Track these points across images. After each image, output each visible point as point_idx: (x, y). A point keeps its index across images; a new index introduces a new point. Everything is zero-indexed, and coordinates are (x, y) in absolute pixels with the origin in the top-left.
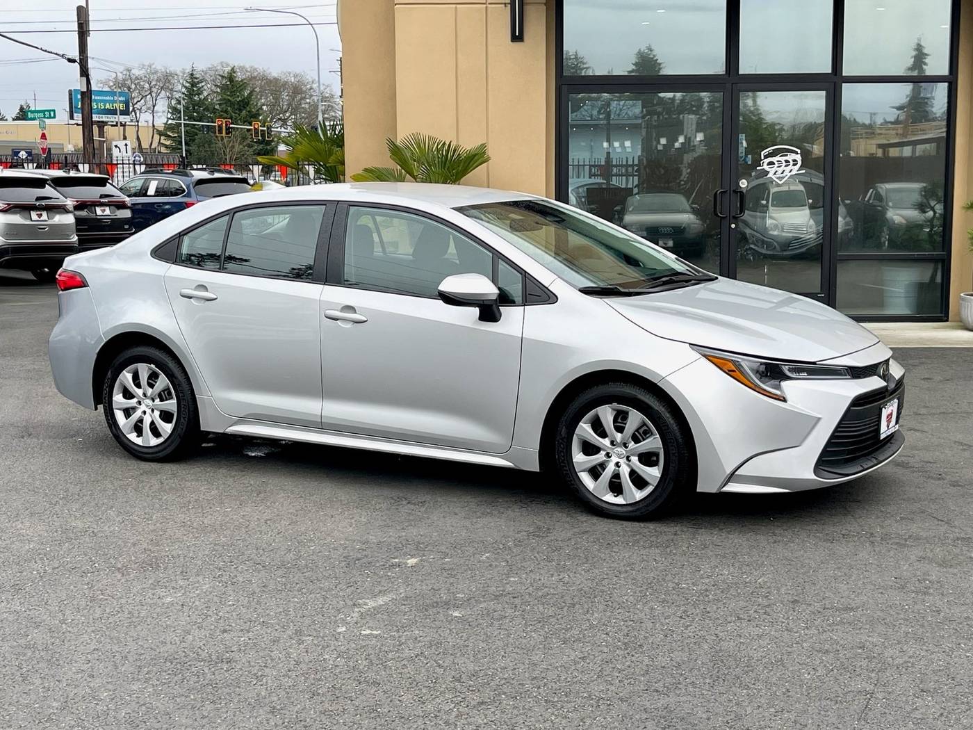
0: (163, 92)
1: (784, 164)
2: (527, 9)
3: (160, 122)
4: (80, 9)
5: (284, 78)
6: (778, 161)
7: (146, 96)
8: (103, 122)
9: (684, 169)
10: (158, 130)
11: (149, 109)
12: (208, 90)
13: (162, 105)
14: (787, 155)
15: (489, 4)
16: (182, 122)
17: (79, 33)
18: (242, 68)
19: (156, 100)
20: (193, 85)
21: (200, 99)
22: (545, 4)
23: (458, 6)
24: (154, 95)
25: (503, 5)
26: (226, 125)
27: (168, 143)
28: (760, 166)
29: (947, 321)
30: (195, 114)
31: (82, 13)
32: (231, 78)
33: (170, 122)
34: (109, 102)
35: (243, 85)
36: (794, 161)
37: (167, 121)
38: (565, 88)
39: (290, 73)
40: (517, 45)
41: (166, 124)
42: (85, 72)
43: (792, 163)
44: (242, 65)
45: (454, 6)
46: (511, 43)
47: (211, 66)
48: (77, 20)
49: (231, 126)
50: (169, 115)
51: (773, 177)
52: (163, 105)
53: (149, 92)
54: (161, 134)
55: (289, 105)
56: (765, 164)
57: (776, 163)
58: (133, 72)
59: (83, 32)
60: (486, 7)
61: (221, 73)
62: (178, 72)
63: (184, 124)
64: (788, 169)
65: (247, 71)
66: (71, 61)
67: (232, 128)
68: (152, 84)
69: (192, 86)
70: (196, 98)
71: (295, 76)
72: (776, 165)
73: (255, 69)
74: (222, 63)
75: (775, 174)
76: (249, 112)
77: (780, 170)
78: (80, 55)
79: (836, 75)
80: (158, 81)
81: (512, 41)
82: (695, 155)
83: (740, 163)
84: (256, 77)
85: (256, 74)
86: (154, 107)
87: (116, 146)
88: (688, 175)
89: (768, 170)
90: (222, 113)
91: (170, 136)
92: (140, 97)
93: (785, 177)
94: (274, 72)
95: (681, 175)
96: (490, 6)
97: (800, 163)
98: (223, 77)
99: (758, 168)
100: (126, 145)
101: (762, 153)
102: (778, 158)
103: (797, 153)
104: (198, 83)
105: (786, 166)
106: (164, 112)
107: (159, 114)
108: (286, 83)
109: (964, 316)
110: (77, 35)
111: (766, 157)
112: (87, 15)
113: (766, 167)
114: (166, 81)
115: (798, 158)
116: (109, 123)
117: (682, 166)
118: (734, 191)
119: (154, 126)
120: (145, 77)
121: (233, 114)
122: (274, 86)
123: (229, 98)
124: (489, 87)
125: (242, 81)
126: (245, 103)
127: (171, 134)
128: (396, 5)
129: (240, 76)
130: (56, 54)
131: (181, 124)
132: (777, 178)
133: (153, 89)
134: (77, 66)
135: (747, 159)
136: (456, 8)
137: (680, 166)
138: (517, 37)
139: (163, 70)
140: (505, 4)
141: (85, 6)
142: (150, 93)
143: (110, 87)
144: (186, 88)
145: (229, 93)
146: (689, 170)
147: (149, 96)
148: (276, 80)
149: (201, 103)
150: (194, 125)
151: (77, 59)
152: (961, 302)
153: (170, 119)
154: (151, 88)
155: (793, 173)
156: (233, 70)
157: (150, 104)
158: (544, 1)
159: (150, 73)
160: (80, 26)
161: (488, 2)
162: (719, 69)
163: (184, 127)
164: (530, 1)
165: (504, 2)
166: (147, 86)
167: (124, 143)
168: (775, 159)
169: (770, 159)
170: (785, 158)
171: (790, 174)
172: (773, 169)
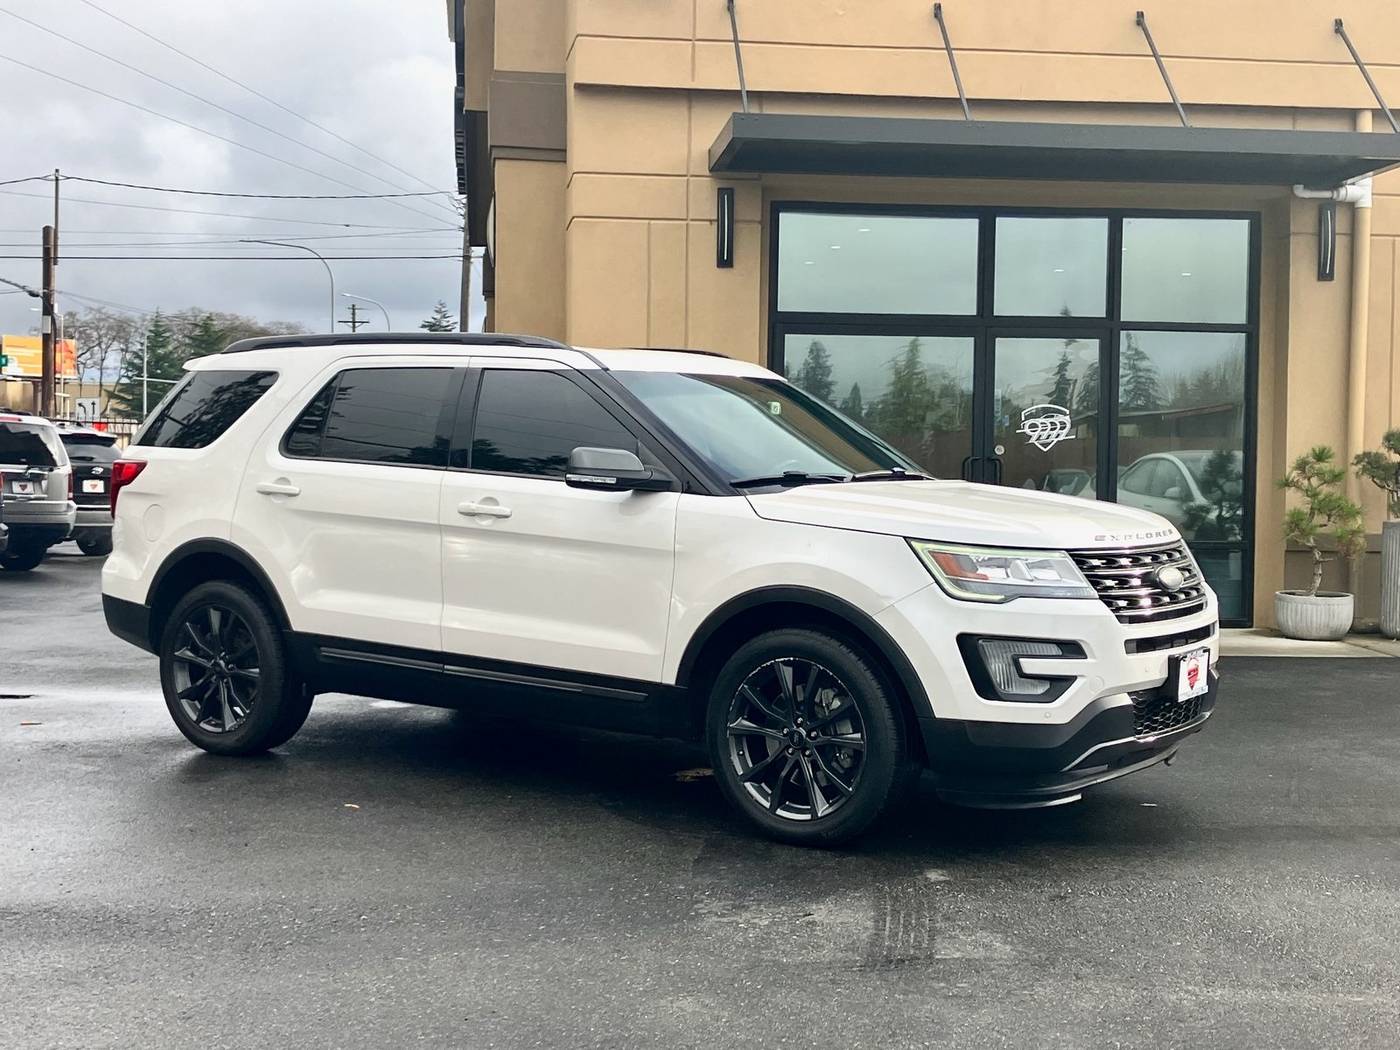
0: (115, 342)
1: (1050, 427)
2: (737, 227)
3: (110, 380)
4: (46, 230)
6: (1041, 424)
7: (94, 347)
9: (927, 431)
10: (107, 391)
11: (95, 363)
12: (177, 342)
13: (113, 359)
14: (1053, 417)
15: (692, 220)
16: (145, 379)
17: (43, 261)
18: (220, 316)
19: (106, 352)
20: (158, 334)
21: (166, 352)
22: (761, 222)
23: (653, 222)
24: (104, 346)
25: (708, 223)
27: (122, 407)
28: (1020, 429)
29: (1251, 627)
30: (159, 371)
31: (49, 236)
32: (206, 327)
33: (125, 381)
35: (222, 336)
36: (1063, 423)
37: (120, 379)
38: (779, 327)
39: (281, 324)
40: (725, 271)
41: (118, 383)
42: (48, 310)
43: (1059, 426)
44: (220, 312)
45: (647, 221)
46: (718, 269)
47: (178, 313)
48: (42, 243)
50: (123, 372)
51: (1036, 443)
52: (115, 360)
53: (97, 342)
54: (111, 395)
56: (1027, 426)
57: (1040, 426)
58: (77, 317)
59: (49, 259)
60: (687, 223)
61: (193, 321)
62: (136, 319)
63: (148, 382)
64: (1055, 433)
65: (226, 319)
66: (33, 294)
68: (101, 333)
69: (156, 335)
70: (161, 351)
71: (289, 327)
72: (1040, 429)
73: (237, 317)
74: (193, 309)
75: (1038, 439)
77: (1046, 434)
78: (44, 288)
79: (1112, 320)
80: (110, 328)
81: (718, 266)
83: (995, 424)
84: (237, 327)
85: (237, 323)
86: (103, 360)
87: (80, 405)
88: (931, 438)
89: (1031, 434)
91: (123, 398)
92: (86, 348)
93: (1050, 444)
95: (923, 438)
96: (691, 223)
97: (1068, 426)
98: (196, 325)
100: (93, 404)
101: (1023, 413)
102: (1042, 420)
103: (1065, 414)
104: (165, 331)
105: (1052, 430)
106: (115, 368)
107: (109, 371)
109: (1281, 618)
110: (42, 263)
111: (1027, 418)
112: (55, 238)
113: (1027, 431)
114: (120, 330)
115: (1067, 419)
117: (925, 425)
118: (989, 459)
119: (101, 385)
120: (93, 323)
124: (690, 323)
125: (221, 330)
127: (126, 397)
128: (573, 218)
129: (217, 325)
130: (16, 285)
131: (143, 382)
132: (1042, 445)
133: (105, 339)
134: (39, 301)
135: (1005, 420)
136: (649, 224)
137: (922, 426)
138: (725, 261)
139: (117, 316)
140: (711, 221)
141: (53, 226)
142: (99, 344)
144: (147, 338)
145: (204, 346)
146: (932, 432)
147: (97, 348)
149: (165, 357)
151: (41, 292)
152: (1276, 601)
153: (124, 376)
154: (100, 337)
155: (1061, 438)
156: (209, 318)
157: (98, 356)
158: (759, 218)
159: (99, 320)
160: (46, 251)
161: (691, 217)
162: (970, 308)
163: (148, 386)
164: (741, 218)
165: (709, 218)
166: (95, 334)
167: (91, 401)
168: (1038, 421)
169: (1032, 421)
170: (1051, 420)
171: (1056, 440)
172: (1036, 433)
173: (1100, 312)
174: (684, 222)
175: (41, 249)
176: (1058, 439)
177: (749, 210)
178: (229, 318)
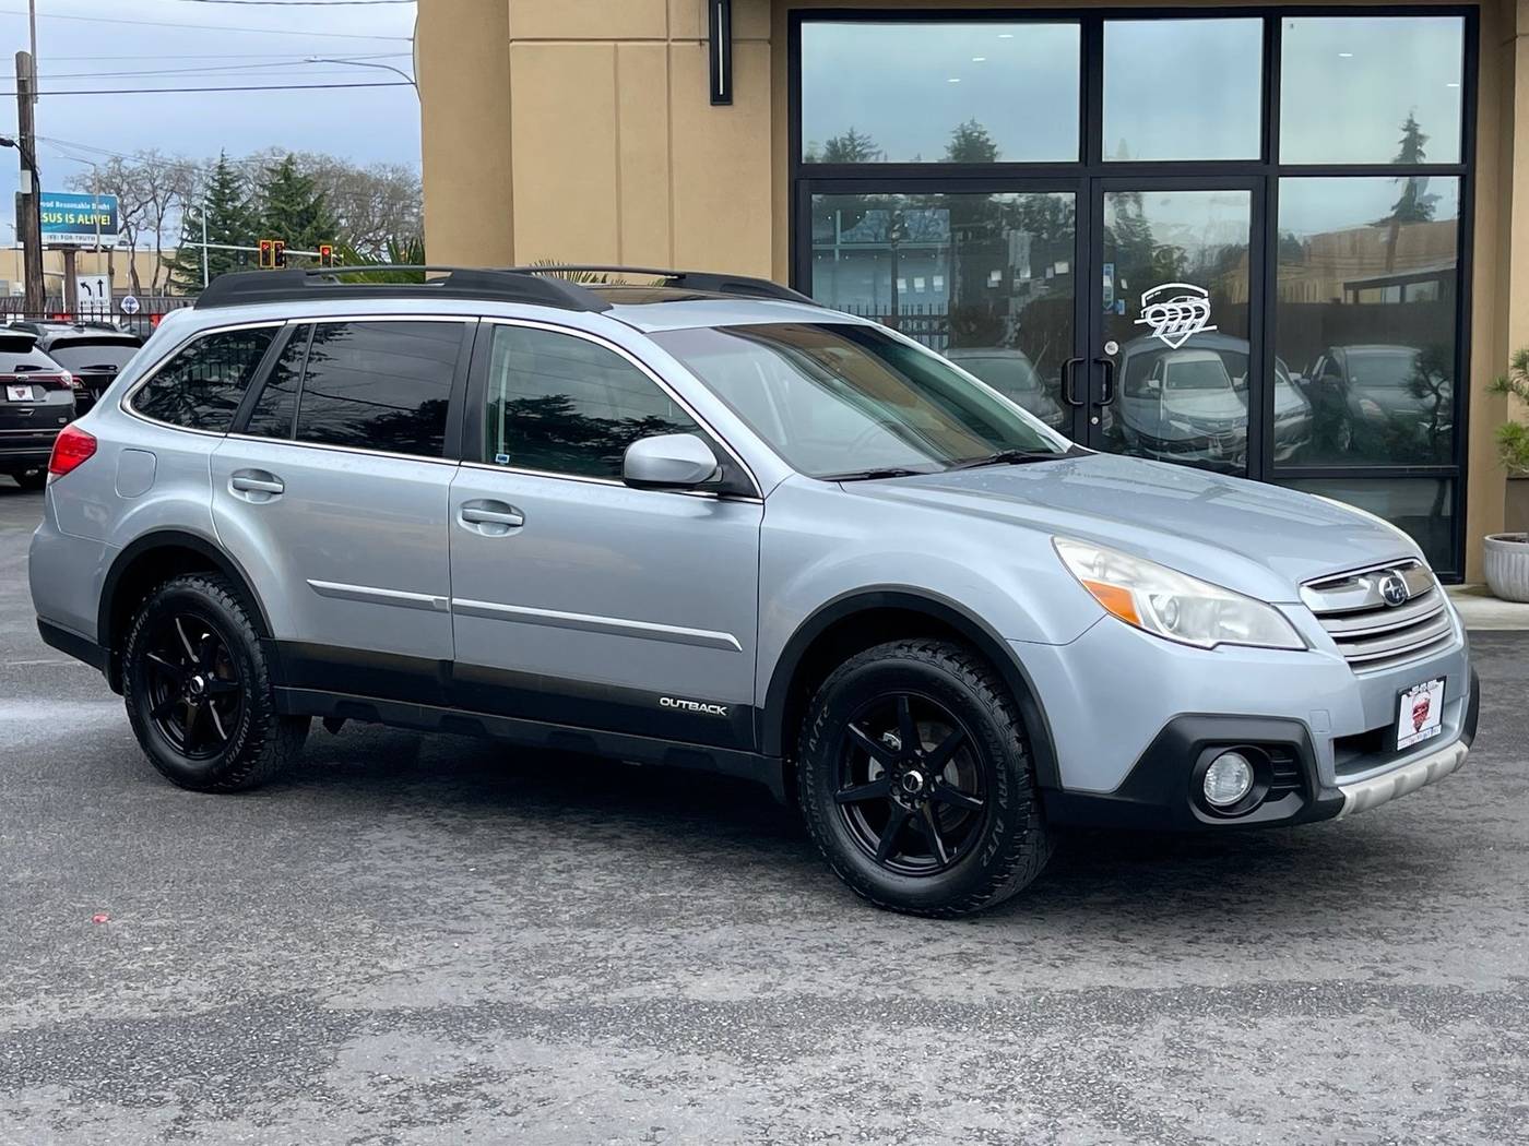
0: (174, 195)
1: (1181, 315)
2: (737, 49)
3: (170, 247)
4: (20, 56)
5: (375, 174)
6: (1170, 310)
7: (147, 202)
8: (73, 245)
9: (1010, 324)
10: (165, 259)
11: (151, 223)
12: (249, 194)
13: (173, 219)
14: (1185, 300)
15: (674, 40)
16: (205, 245)
17: (19, 98)
18: (305, 158)
19: (163, 209)
20: (224, 184)
21: (235, 207)
22: (770, 42)
23: (620, 44)
24: (160, 200)
25: (696, 44)
26: (277, 250)
27: (182, 279)
28: (1140, 318)
29: (1462, 582)
30: (227, 232)
31: (24, 64)
32: (286, 174)
33: (185, 245)
34: (83, 212)
35: (306, 185)
36: (1198, 309)
37: (182, 244)
38: (804, 185)
39: (384, 166)
40: (722, 110)
41: (179, 249)
42: (28, 162)
43: (1194, 313)
44: (306, 152)
45: (612, 44)
46: (711, 107)
47: (254, 154)
48: (15, 75)
49: (284, 252)
50: (185, 235)
51: (1162, 337)
52: (175, 219)
53: (152, 196)
54: (170, 265)
55: (385, 216)
56: (1149, 315)
57: (1167, 313)
59: (26, 96)
60: (668, 46)
61: (271, 166)
62: (199, 164)
63: (208, 248)
64: (1188, 322)
65: (315, 163)
67: (285, 255)
68: (156, 184)
69: (222, 185)
70: (229, 206)
71: (394, 170)
72: (1168, 317)
73: (328, 159)
74: (272, 149)
75: (1165, 332)
76: (316, 228)
77: (1174, 325)
78: (21, 134)
79: (1268, 163)
80: (167, 177)
81: (712, 104)
82: (1029, 300)
83: (1105, 313)
84: (330, 172)
85: (329, 166)
86: (160, 220)
87: (83, 285)
88: (1016, 334)
89: (1153, 324)
90: (271, 231)
91: (185, 268)
92: (137, 204)
93: (1181, 337)
94: (359, 164)
95: (1006, 333)
96: (673, 44)
97: (1207, 313)
98: (272, 171)
99: (1136, 322)
100: (100, 283)
101: (1144, 296)
102: (1170, 305)
103: (1202, 296)
104: (233, 181)
105: (1184, 318)
106: (176, 228)
107: (167, 233)
108: (378, 182)
109: (1491, 576)
110: (16, 101)
111: (1149, 303)
112: (33, 68)
113: (1150, 320)
114: (180, 178)
115: (1205, 304)
116: (83, 247)
117: (1006, 318)
118: (1096, 361)
119: (159, 251)
120: (145, 171)
121: (291, 233)
122: (360, 187)
123: (283, 205)
124: (675, 184)
125: (305, 177)
126: (309, 215)
127: (187, 266)
128: (513, 42)
129: (301, 170)
131: (202, 248)
132: (1169, 339)
133: (159, 192)
134: (15, 152)
135: (1118, 307)
136: (616, 47)
137: (1002, 317)
138: (721, 96)
139: (175, 161)
140: (700, 40)
141: (29, 52)
142: (154, 199)
143: (87, 188)
144: (212, 189)
145: (283, 198)
146: (1018, 326)
147: (152, 203)
148: (362, 177)
149: (236, 213)
150: (225, 250)
151: (16, 140)
152: (1486, 550)
153: (186, 240)
154: (155, 189)
155: (1197, 329)
156: (290, 160)
157: (153, 215)
158: (768, 36)
159: (153, 166)
160: (22, 85)
161: (672, 37)
162: (1070, 153)
163: (208, 253)
164: (741, 36)
165: (697, 37)
166: (148, 187)
167: (97, 279)
168: (1164, 307)
169: (1156, 307)
170: (1183, 305)
171: (1190, 332)
172: (1162, 323)
173: (1254, 153)
174: (666, 44)
175: (15, 83)
176: (1195, 331)
177: (754, 27)
178: (317, 160)
